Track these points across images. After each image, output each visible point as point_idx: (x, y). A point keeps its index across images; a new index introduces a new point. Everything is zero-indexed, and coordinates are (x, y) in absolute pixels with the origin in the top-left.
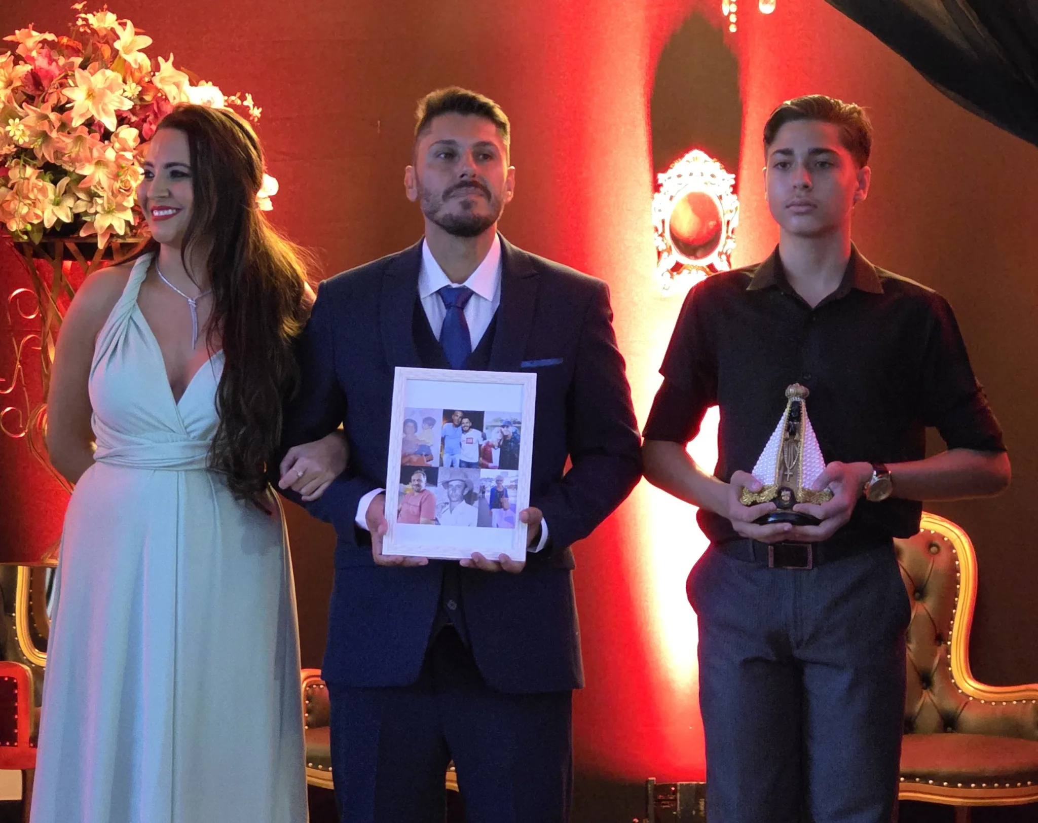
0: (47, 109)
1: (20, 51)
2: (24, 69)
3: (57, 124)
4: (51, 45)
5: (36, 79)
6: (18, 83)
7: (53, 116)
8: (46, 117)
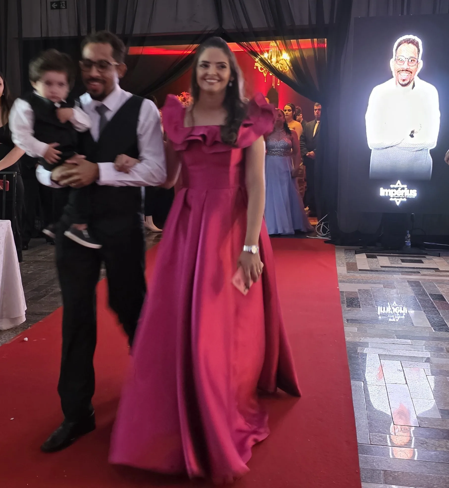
0: (186, 102)
1: (183, 95)
2: (183, 97)
3: (187, 104)
4: (187, 94)
5: (185, 99)
6: (182, 99)
7: (187, 103)
8: (186, 104)
